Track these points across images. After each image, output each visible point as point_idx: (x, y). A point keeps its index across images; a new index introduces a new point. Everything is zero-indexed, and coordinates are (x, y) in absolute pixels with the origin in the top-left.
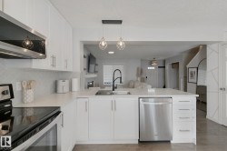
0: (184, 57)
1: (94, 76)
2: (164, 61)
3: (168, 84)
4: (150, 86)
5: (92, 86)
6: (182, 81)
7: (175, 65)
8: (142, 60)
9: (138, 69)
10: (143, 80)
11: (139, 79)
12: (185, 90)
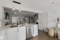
0: (34, 16)
1: (8, 20)
2: (30, 17)
3: (30, 22)
4: (27, 23)
5: (8, 24)
6: (33, 21)
7: (32, 18)
8: (24, 16)
9: (23, 18)
10: (25, 22)
11: (24, 21)
12: (34, 23)
